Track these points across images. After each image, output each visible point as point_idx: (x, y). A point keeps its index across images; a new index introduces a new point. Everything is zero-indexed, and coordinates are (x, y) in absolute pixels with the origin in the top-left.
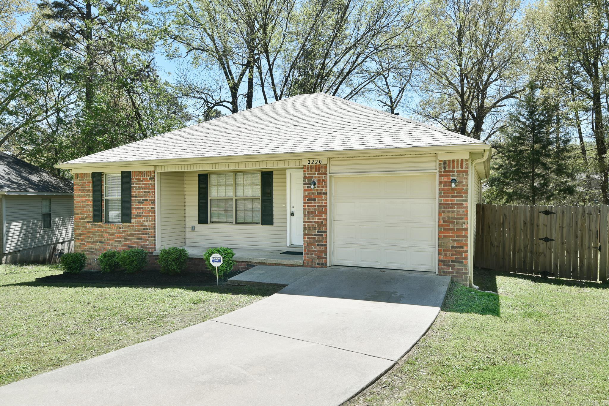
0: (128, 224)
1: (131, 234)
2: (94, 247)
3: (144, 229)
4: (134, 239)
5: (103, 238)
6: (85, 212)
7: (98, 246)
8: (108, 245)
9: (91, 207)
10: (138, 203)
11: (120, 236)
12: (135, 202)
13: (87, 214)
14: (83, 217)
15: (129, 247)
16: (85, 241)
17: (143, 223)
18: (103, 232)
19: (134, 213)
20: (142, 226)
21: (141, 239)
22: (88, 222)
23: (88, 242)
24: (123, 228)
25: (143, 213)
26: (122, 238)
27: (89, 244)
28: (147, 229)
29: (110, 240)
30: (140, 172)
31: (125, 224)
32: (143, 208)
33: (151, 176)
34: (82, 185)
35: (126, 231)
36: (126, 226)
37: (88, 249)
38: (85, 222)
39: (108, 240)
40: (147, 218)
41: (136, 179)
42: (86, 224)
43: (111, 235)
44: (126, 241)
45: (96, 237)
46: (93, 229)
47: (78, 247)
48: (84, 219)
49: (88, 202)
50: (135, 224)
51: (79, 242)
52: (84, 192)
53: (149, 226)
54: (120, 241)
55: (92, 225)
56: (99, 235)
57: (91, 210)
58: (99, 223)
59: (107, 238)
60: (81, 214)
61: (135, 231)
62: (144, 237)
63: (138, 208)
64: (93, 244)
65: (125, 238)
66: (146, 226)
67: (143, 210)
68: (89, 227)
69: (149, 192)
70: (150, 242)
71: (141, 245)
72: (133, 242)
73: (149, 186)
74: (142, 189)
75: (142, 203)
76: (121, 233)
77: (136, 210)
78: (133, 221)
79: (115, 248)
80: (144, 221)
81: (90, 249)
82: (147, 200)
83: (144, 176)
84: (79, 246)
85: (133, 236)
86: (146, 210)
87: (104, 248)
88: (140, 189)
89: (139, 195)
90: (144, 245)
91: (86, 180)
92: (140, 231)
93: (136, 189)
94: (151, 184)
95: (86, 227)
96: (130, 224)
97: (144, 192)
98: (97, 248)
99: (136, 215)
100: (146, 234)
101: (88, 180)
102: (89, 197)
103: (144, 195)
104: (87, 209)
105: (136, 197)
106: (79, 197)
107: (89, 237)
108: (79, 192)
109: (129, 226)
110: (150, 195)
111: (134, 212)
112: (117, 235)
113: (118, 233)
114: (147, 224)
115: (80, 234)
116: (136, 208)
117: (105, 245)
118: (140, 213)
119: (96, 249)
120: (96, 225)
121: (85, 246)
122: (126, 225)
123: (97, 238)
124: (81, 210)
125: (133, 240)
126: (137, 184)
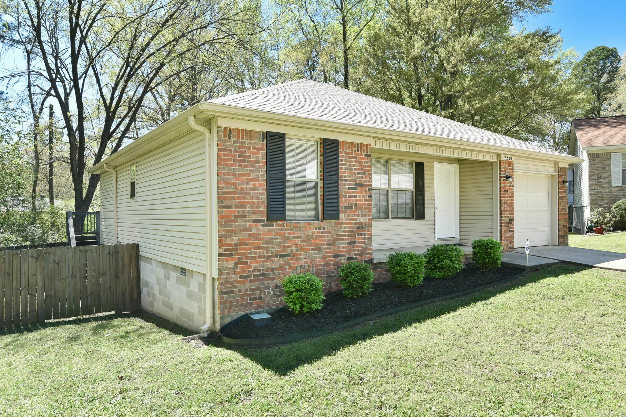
0: (333, 221)
1: (338, 236)
2: (267, 265)
3: (358, 227)
4: (343, 243)
5: (289, 247)
6: (248, 203)
7: (276, 263)
8: (297, 259)
9: (261, 194)
10: (350, 188)
11: (320, 241)
12: (343, 188)
13: (252, 207)
14: (244, 212)
15: (334, 256)
16: (247, 258)
17: (356, 219)
18: (288, 238)
19: (343, 204)
20: (355, 223)
21: (354, 243)
22: (254, 221)
23: (254, 258)
24: (324, 228)
25: (356, 204)
26: (323, 245)
27: (256, 262)
28: (363, 227)
29: (301, 250)
30: (352, 144)
31: (327, 222)
32: (356, 197)
33: (367, 152)
34: (241, 152)
35: (329, 232)
36: (331, 224)
37: (254, 271)
38: (248, 221)
39: (297, 250)
40: (362, 212)
41: (346, 153)
42: (251, 226)
43: (304, 241)
44: (330, 248)
45: (273, 247)
46: (266, 234)
47: (231, 271)
48: (244, 216)
49: (254, 185)
50: (344, 221)
51: (232, 260)
52: (246, 166)
53: (365, 223)
54: (320, 249)
55: (263, 226)
56: (280, 243)
57: (263, 198)
58: (279, 223)
59: (297, 246)
60: (237, 207)
61: (345, 231)
62: (359, 239)
63: (350, 196)
64: (266, 261)
65: (328, 244)
66: (361, 223)
67: (357, 200)
68: (259, 230)
69: (364, 174)
70: (367, 246)
71: (354, 251)
72: (341, 247)
73: (365, 166)
74: (355, 169)
75: (356, 189)
76: (321, 237)
77: (346, 200)
78: (341, 216)
79: (311, 262)
80: (358, 215)
81: (259, 270)
82: (362, 185)
83: (358, 151)
84: (233, 269)
85: (342, 240)
86: (360, 200)
87: (288, 264)
88: (351, 169)
89: (350, 177)
90: (358, 250)
91: (251, 143)
92: (352, 231)
93: (346, 169)
94: (367, 162)
95: (250, 230)
96: (336, 221)
97: (358, 173)
98: (274, 267)
99: (345, 208)
100: (361, 235)
101: (255, 143)
102: (257, 175)
103: (358, 177)
104: (251, 198)
105: (346, 180)
106: (234, 175)
107: (259, 248)
108: (232, 165)
109: (335, 224)
110: (366, 178)
111: (343, 202)
112: (315, 241)
113: (317, 237)
114: (362, 220)
115: (236, 244)
116: (345, 196)
117: (292, 259)
118: (352, 204)
119: (272, 269)
120: (272, 226)
121: (249, 267)
122: (329, 224)
123: (274, 249)
124: (238, 198)
125: (341, 246)
126: (347, 161)
